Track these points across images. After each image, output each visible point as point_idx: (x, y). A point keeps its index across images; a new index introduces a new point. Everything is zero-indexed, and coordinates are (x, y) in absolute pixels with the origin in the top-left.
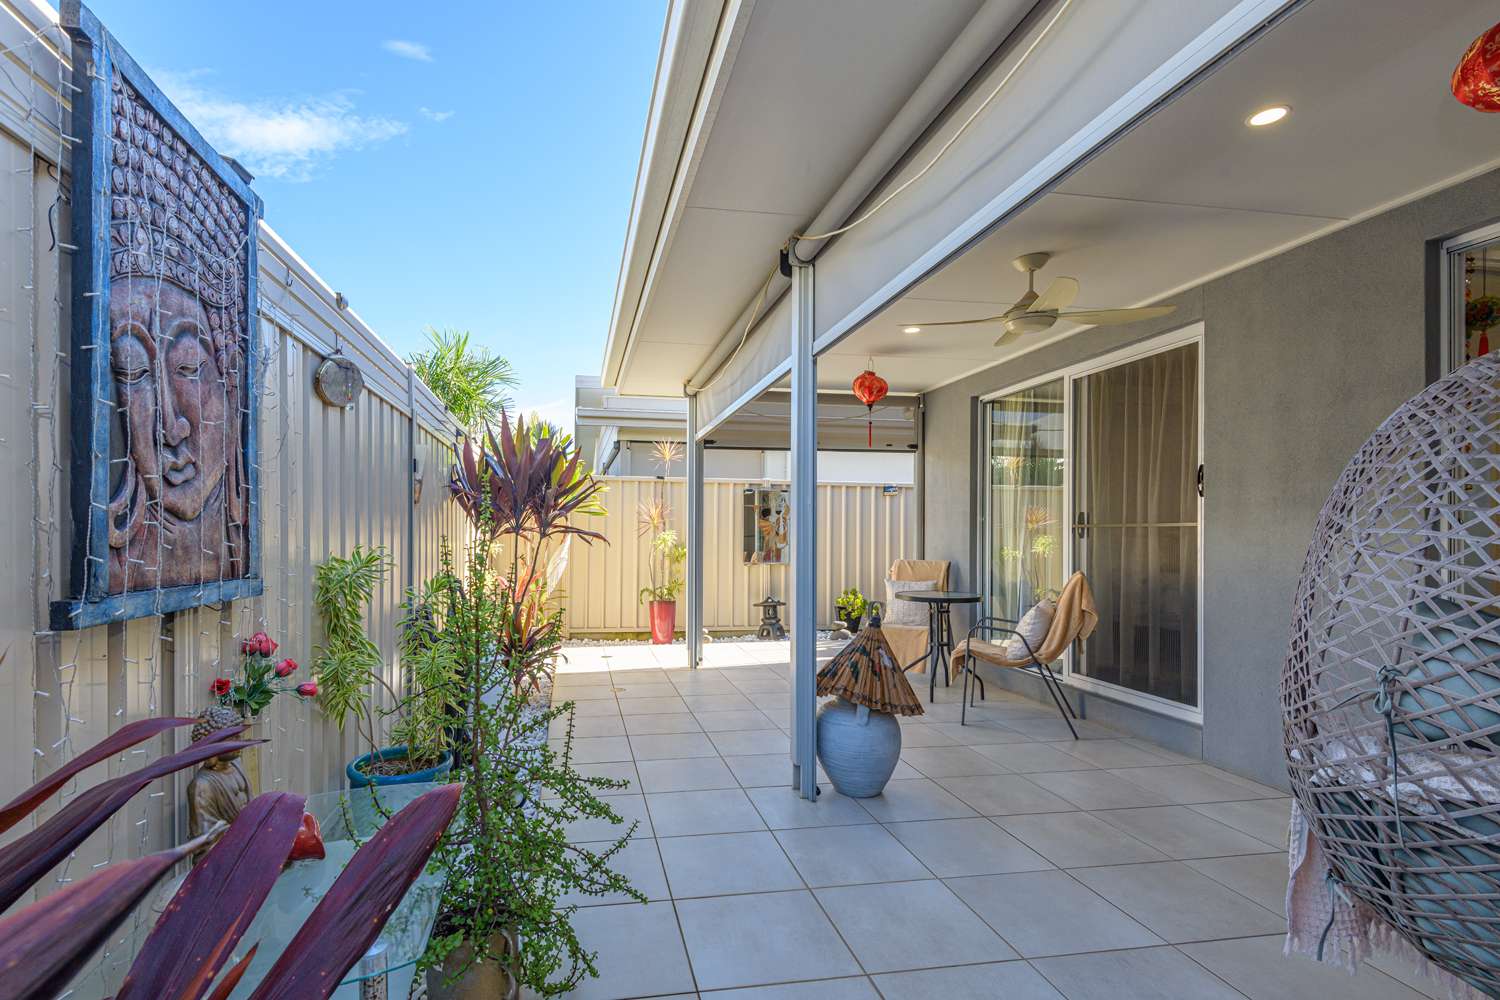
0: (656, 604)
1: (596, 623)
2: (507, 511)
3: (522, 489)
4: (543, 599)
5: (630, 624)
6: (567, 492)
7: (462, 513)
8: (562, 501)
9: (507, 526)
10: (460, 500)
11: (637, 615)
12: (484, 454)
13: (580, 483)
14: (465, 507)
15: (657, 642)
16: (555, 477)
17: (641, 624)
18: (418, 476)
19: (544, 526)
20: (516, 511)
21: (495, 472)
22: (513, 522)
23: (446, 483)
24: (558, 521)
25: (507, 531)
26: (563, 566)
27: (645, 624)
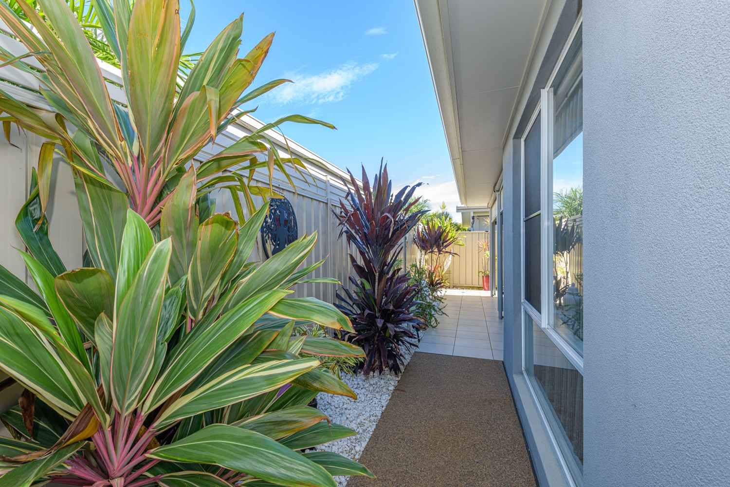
0: (484, 277)
1: (463, 283)
2: (429, 247)
3: (433, 242)
4: (443, 273)
5: (476, 284)
6: (446, 241)
7: (417, 247)
8: (445, 244)
9: (429, 251)
10: (416, 244)
11: (478, 280)
12: (423, 231)
13: (450, 239)
14: (417, 246)
15: (485, 290)
16: (442, 238)
17: (480, 284)
18: (407, 241)
19: (440, 251)
20: (431, 247)
21: (425, 236)
22: (431, 250)
23: (413, 240)
24: (444, 250)
25: (429, 252)
26: (450, 262)
27: (481, 285)
